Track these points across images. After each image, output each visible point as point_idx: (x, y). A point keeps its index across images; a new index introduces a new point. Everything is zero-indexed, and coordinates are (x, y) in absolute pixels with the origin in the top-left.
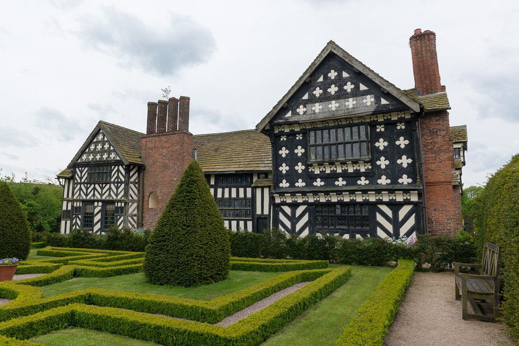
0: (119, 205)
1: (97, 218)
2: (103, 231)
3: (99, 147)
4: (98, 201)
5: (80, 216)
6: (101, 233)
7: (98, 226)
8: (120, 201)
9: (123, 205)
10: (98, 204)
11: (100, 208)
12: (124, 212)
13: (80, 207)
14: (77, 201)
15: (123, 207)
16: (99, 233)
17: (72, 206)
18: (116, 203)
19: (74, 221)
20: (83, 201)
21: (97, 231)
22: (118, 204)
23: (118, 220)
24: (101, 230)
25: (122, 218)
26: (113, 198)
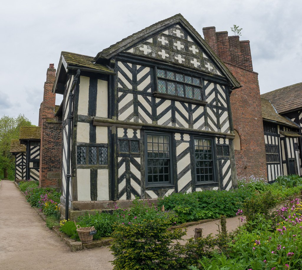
0: (222, 141)
1: (184, 163)
2: (198, 186)
3: (179, 46)
4: (182, 132)
5: (138, 160)
6: (194, 190)
7: (187, 178)
8: (224, 136)
9: (227, 142)
10: (182, 137)
11: (187, 145)
12: (231, 154)
13: (135, 140)
14: (126, 125)
15: (228, 146)
16: (190, 190)
17: (112, 137)
18: (216, 139)
19: (122, 170)
20: (145, 128)
21: (186, 188)
22: (219, 141)
23: (222, 166)
24: (193, 184)
25: (228, 163)
26: (212, 129)
